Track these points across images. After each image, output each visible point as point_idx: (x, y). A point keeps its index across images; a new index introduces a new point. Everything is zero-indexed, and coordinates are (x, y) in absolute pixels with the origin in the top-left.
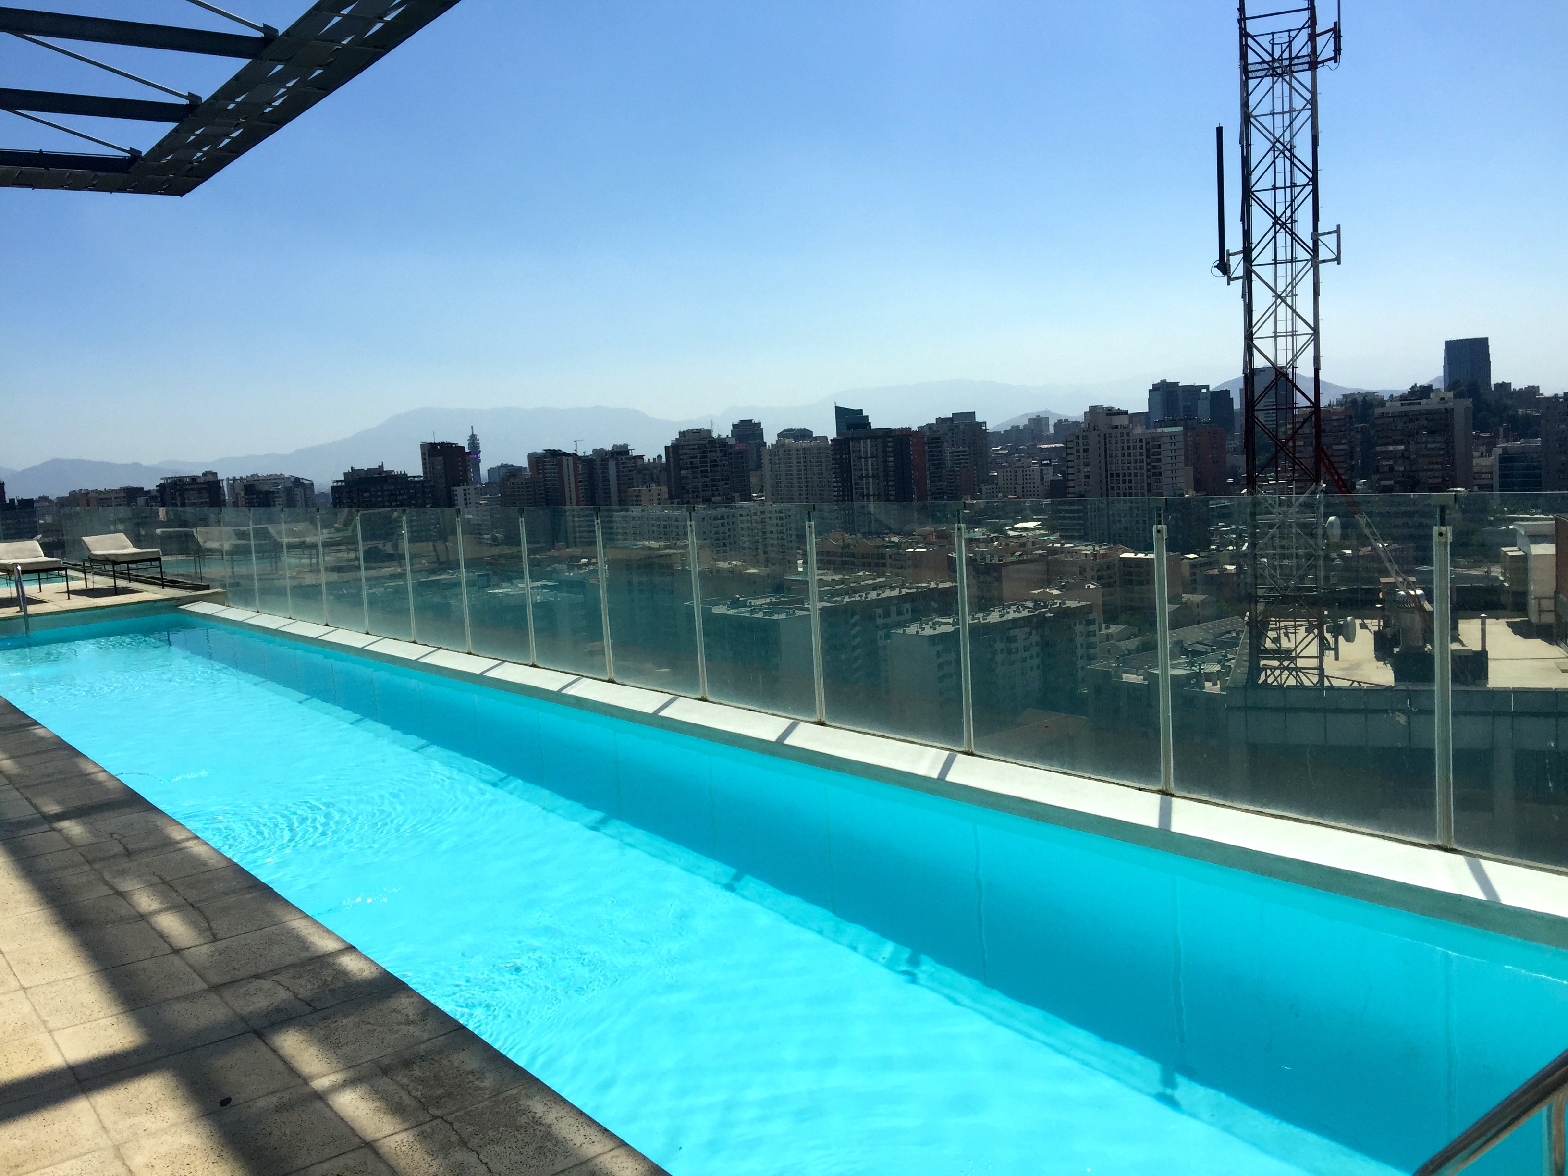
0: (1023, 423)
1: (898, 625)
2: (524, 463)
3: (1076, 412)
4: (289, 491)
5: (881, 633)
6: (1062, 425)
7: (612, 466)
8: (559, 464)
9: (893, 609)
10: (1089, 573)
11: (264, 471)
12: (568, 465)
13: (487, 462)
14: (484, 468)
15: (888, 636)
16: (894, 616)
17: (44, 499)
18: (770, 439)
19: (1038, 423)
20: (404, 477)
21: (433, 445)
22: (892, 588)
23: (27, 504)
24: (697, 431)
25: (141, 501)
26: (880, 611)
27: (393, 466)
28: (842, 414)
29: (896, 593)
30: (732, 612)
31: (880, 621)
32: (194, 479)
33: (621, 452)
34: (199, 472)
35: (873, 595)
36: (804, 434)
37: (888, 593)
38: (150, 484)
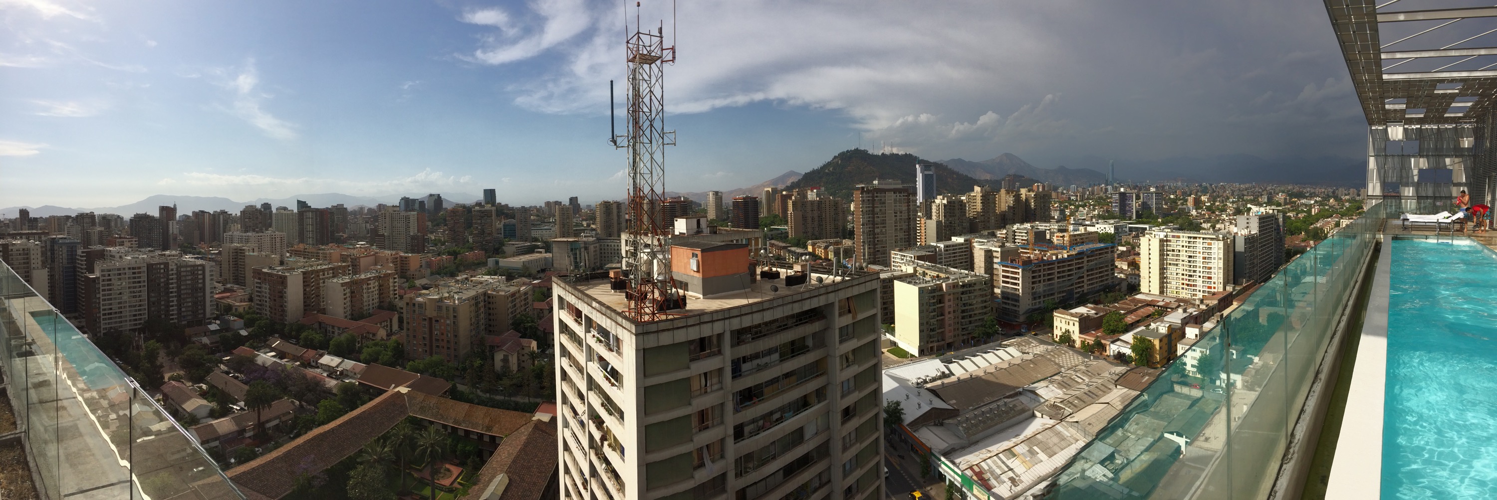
0: (356, 209)
1: (329, 278)
2: (191, 214)
3: (373, 206)
4: (116, 220)
5: (321, 281)
6: (370, 210)
7: (221, 217)
8: (204, 216)
9: (326, 273)
10: (390, 260)
11: (108, 213)
12: (207, 216)
13: (179, 214)
14: (178, 216)
15: (324, 282)
16: (326, 275)
17: (41, 218)
18: (274, 211)
19: (362, 209)
20: (153, 217)
21: (163, 207)
22: (325, 265)
23: (36, 219)
24: (252, 206)
25: (70, 220)
26: (321, 273)
27: (150, 213)
28: (299, 202)
29: (327, 267)
30: (270, 271)
31: (321, 277)
32: (87, 214)
33: (224, 213)
34: (88, 212)
35: (319, 267)
36: (285, 209)
37: (324, 267)
38: (73, 215)
